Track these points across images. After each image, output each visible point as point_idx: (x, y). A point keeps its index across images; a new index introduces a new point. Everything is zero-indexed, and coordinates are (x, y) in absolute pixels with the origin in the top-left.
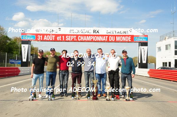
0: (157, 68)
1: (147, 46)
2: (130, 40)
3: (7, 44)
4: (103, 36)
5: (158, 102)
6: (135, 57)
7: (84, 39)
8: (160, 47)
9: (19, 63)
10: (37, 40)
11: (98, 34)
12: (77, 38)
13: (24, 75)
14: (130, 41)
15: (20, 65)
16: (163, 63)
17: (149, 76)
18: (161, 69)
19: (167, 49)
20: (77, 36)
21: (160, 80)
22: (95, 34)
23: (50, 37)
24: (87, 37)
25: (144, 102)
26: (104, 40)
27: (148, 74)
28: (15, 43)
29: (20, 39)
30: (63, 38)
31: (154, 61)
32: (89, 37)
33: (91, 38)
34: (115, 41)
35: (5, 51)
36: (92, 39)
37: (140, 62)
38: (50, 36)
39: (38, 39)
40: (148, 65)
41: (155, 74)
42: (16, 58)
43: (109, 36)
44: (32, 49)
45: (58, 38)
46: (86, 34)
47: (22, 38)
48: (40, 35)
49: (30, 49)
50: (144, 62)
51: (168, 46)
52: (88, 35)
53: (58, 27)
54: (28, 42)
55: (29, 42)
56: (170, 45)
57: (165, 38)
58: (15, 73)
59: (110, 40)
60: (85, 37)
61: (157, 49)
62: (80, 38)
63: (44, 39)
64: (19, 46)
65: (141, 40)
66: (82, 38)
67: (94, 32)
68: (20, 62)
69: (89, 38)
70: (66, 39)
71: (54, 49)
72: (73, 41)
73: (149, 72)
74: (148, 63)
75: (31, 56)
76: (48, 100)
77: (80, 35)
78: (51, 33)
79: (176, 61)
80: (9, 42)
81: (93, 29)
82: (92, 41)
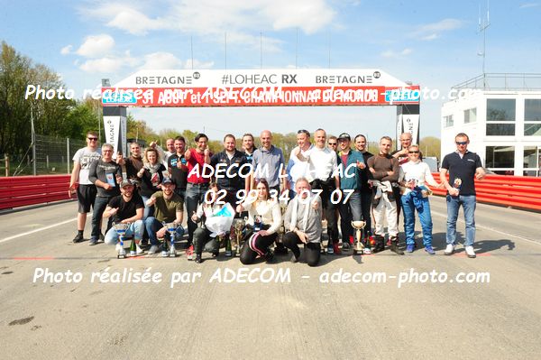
1: (418, 113)
3: (68, 115)
4: (306, 89)
8: (451, 116)
10: (140, 103)
11: (293, 85)
19: (467, 119)
22: (286, 85)
28: (88, 111)
29: (101, 102)
35: (63, 134)
44: (131, 126)
46: (265, 85)
49: (126, 127)
51: (471, 113)
54: (117, 110)
55: (121, 109)
56: (475, 110)
61: (443, 121)
64: (98, 118)
67: (283, 79)
72: (232, 104)
76: (169, 256)
78: (176, 85)
79: (489, 150)
80: (72, 109)
81: (280, 72)
82: (279, 103)
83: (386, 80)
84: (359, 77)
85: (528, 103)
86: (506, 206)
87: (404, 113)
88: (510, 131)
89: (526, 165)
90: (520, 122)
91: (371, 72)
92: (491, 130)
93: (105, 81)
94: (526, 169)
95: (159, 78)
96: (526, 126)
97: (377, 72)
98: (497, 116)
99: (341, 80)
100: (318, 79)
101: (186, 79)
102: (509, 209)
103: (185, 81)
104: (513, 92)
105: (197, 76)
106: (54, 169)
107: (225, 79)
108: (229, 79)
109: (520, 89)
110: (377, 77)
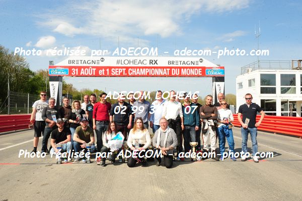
1: (224, 81)
3: (30, 80)
4: (163, 68)
7: (137, 73)
8: (241, 83)
10: (70, 75)
11: (156, 65)
12: (126, 72)
14: (201, 74)
19: (250, 85)
20: (127, 68)
22: (151, 65)
23: (89, 71)
24: (141, 69)
26: (165, 74)
28: (40, 78)
29: (48, 73)
30: (108, 72)
32: (144, 69)
33: (147, 72)
34: (180, 76)
35: (26, 91)
36: (148, 73)
38: (89, 69)
39: (72, 74)
43: (171, 68)
44: (65, 87)
45: (100, 72)
46: (140, 65)
47: (50, 73)
48: (75, 67)
51: (252, 81)
52: (143, 68)
53: (100, 56)
54: (57, 78)
55: (60, 78)
56: (254, 80)
57: (248, 70)
59: (174, 73)
60: (138, 69)
61: (237, 86)
62: (131, 72)
63: (81, 74)
64: (46, 82)
65: (215, 73)
66: (133, 71)
67: (150, 62)
69: (143, 72)
70: (112, 74)
72: (122, 75)
77: (132, 68)
78: (91, 65)
79: (262, 101)
80: (32, 77)
81: (148, 58)
82: (148, 75)
83: (206, 64)
84: (192, 62)
85: (282, 76)
86: (273, 132)
87: (216, 81)
88: (273, 91)
89: (282, 110)
90: (278, 86)
91: (198, 59)
92: (263, 91)
93: (51, 62)
94: (282, 112)
95: (81, 61)
96: (282, 88)
97: (201, 59)
98: (266, 83)
99: (182, 63)
100: (169, 62)
101: (96, 61)
102: (275, 134)
103: (96, 63)
104: (275, 70)
105: (102, 60)
106: (20, 111)
107: (118, 62)
108: (120, 62)
109: (278, 69)
110: (201, 62)
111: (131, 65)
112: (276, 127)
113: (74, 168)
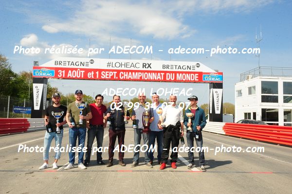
0: (236, 121)
1: (222, 88)
2: (197, 78)
3: (11, 83)
4: (156, 72)
5: (237, 172)
6: (205, 105)
7: (129, 77)
8: (240, 91)
9: (28, 112)
10: (56, 77)
11: (149, 69)
12: (118, 75)
13: (35, 131)
14: (197, 80)
15: (30, 115)
16: (246, 114)
17: (224, 133)
18: (242, 123)
19: (250, 93)
20: (119, 71)
21: (240, 139)
22: (144, 69)
25: (217, 173)
26: (159, 79)
27: (223, 131)
28: (23, 81)
29: (32, 75)
30: (97, 75)
31: (232, 111)
33: (139, 76)
34: (175, 81)
35: (6, 94)
36: (141, 77)
37: (211, 112)
38: (77, 72)
39: (59, 76)
40: (224, 117)
41: (234, 131)
42: (23, 104)
43: (165, 72)
44: (50, 91)
45: (88, 75)
46: (132, 68)
47: (35, 74)
48: (62, 69)
49: (46, 91)
50: (218, 112)
51: (252, 89)
52: (135, 71)
53: (90, 57)
54: (42, 80)
55: (45, 80)
56: (254, 87)
57: (248, 77)
58: (22, 128)
59: (168, 78)
60: (130, 73)
61: (236, 93)
62: (122, 75)
63: (68, 76)
64: (29, 85)
65: (212, 79)
66: (125, 75)
67: (143, 66)
68: (30, 110)
69: (136, 76)
70: (102, 77)
71: (81, 91)
72: (112, 79)
73: (224, 128)
74: (223, 114)
75: (48, 102)
77: (124, 71)
78: (79, 67)
79: (263, 110)
80: (13, 79)
81: (141, 62)
82: (141, 80)
83: (203, 68)
84: (188, 66)
85: (285, 84)
86: (276, 144)
87: (213, 88)
88: (275, 100)
89: (285, 120)
90: (281, 95)
91: (194, 64)
92: (265, 99)
93: (36, 63)
94: (285, 123)
95: (69, 62)
96: (285, 97)
97: (198, 64)
98: (266, 92)
99: (177, 67)
100: (164, 67)
101: (85, 63)
102: (278, 146)
103: (85, 65)
104: (277, 78)
105: (92, 62)
107: (109, 64)
108: (111, 65)
109: (280, 76)
110: (198, 67)
111: (123, 68)
112: (279, 138)
113: (58, 176)
